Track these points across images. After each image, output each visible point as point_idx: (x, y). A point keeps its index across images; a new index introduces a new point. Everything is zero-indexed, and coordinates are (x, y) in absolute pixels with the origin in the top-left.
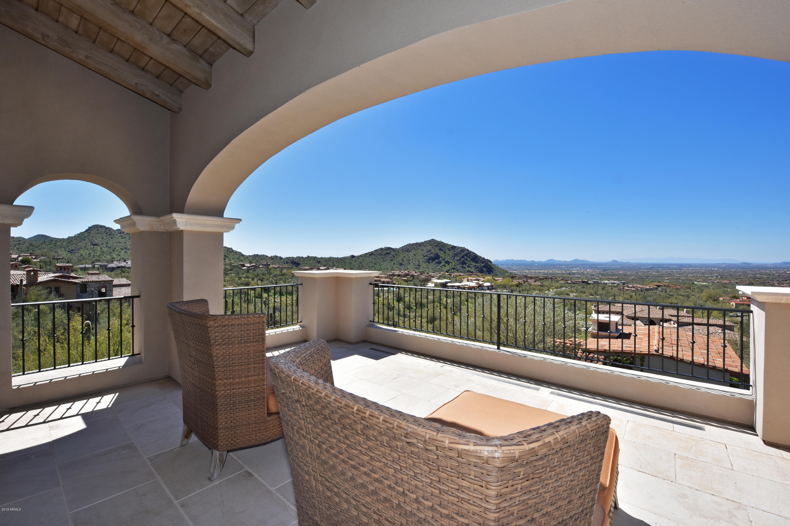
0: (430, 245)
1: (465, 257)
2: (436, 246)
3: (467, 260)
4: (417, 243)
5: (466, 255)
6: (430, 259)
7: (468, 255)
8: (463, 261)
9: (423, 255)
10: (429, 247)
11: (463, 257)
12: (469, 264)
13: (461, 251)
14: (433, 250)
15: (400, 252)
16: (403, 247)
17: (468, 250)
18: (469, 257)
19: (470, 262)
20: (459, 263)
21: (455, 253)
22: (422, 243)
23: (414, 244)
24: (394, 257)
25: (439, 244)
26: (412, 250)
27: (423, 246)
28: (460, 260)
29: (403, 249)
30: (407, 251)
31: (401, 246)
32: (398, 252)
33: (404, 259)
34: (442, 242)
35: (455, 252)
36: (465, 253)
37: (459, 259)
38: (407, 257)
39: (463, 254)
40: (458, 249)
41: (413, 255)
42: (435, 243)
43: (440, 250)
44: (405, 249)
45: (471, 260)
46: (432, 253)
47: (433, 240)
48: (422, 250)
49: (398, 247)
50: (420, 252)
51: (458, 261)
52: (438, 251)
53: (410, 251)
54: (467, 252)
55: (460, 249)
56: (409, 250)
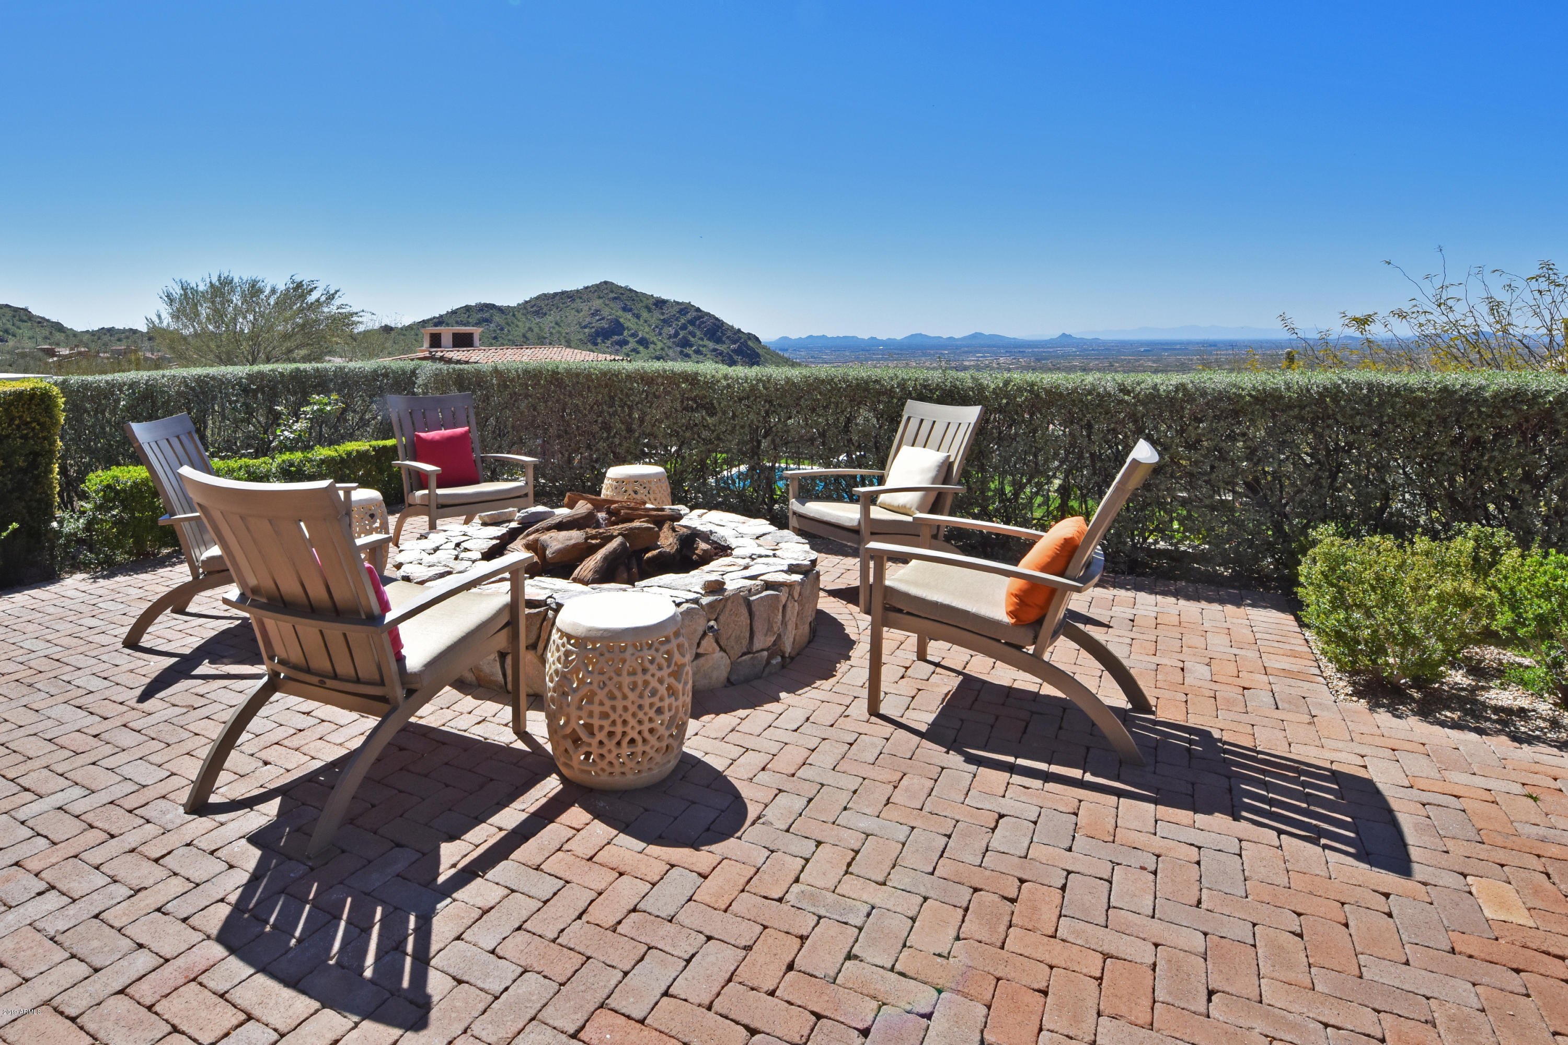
0: (599, 298)
1: (690, 328)
2: (615, 298)
3: (694, 337)
4: (563, 293)
5: (692, 322)
6: (597, 334)
7: (698, 322)
8: (684, 337)
9: (580, 323)
10: (597, 303)
11: (684, 327)
12: (700, 345)
13: (680, 311)
14: (607, 309)
15: (519, 315)
16: (526, 302)
17: (698, 310)
18: (699, 326)
19: (702, 339)
20: (674, 343)
21: (666, 316)
22: (578, 291)
23: (556, 294)
24: (502, 329)
25: (622, 294)
26: (550, 310)
27: (578, 301)
28: (676, 334)
29: (525, 308)
30: (537, 313)
31: (521, 301)
32: (514, 315)
33: (529, 335)
34: (631, 290)
35: (663, 314)
36: (689, 316)
37: (672, 332)
38: (536, 330)
39: (683, 321)
40: (672, 306)
41: (553, 325)
42: (612, 292)
43: (625, 309)
44: (532, 307)
45: (705, 335)
46: (603, 319)
47: (606, 283)
48: (578, 311)
49: (513, 303)
50: (571, 317)
51: (670, 337)
52: (620, 313)
53: (545, 314)
54: (695, 314)
55: (677, 308)
56: (544, 311)
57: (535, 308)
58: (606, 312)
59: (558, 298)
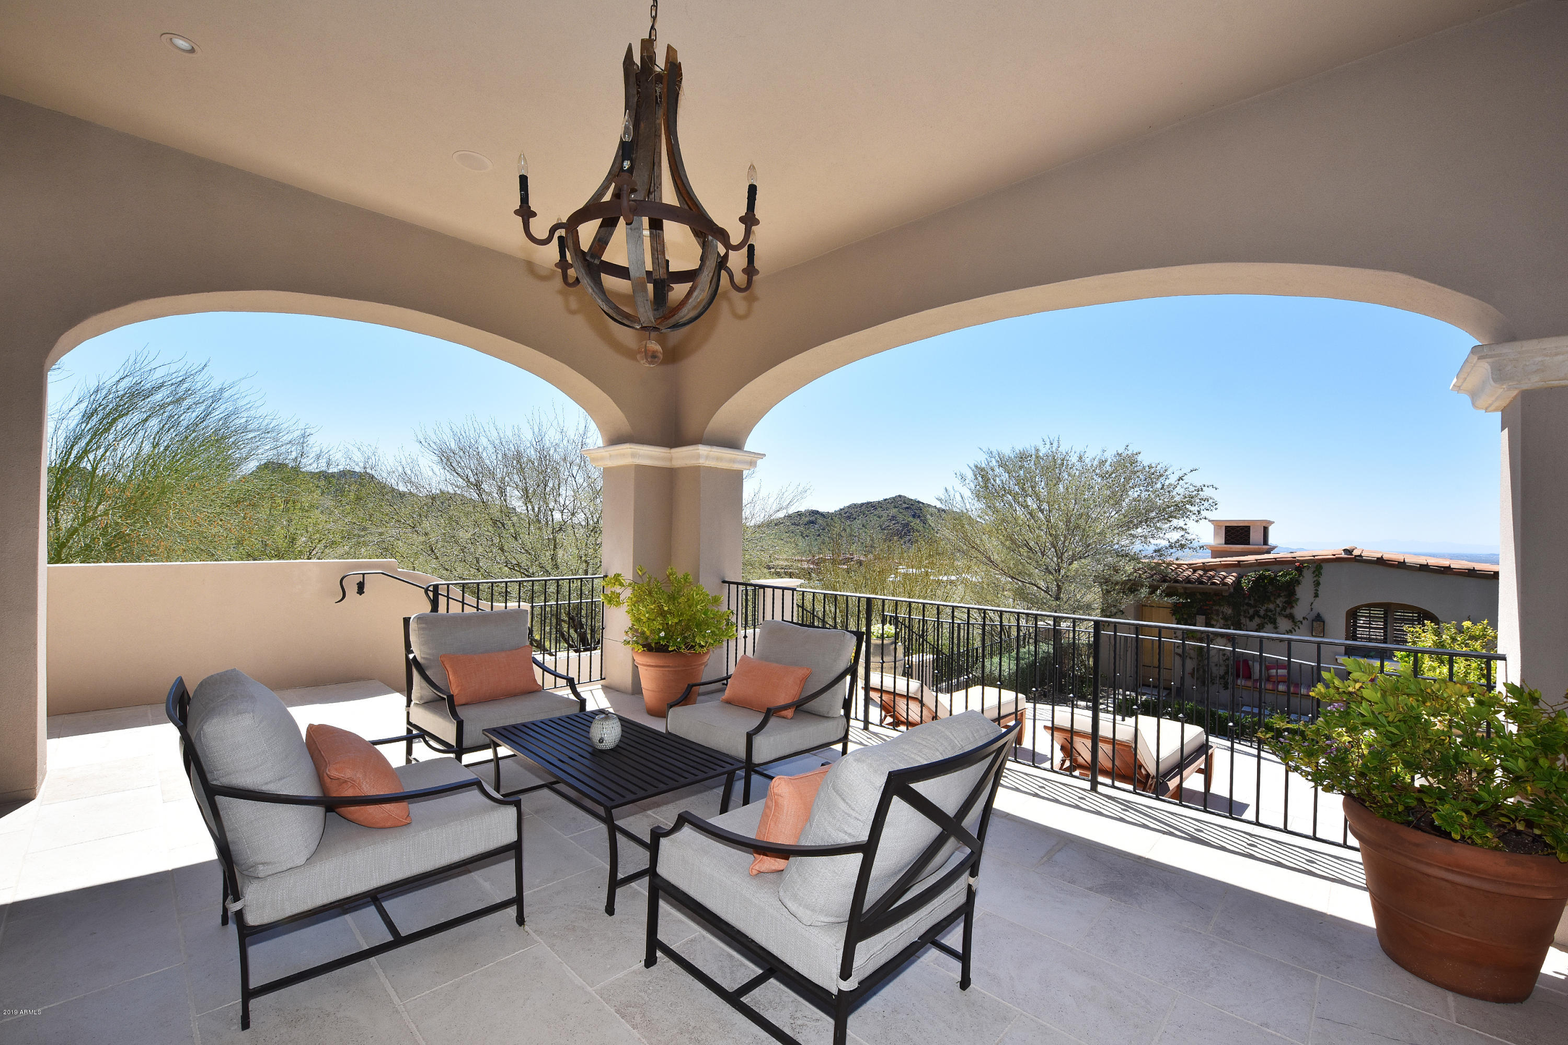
0: (895, 507)
2: (907, 508)
4: (868, 503)
6: (893, 535)
9: (881, 526)
10: (893, 511)
14: (900, 515)
15: (836, 519)
16: (841, 510)
22: (879, 502)
23: (862, 504)
24: (824, 529)
25: (912, 505)
26: (858, 516)
27: (879, 509)
29: (840, 514)
30: (849, 517)
31: (837, 509)
32: (832, 519)
33: (843, 534)
34: (919, 502)
38: (848, 530)
41: (861, 527)
42: (905, 503)
43: (914, 516)
46: (898, 523)
47: (900, 496)
48: (879, 517)
49: (832, 510)
50: (874, 520)
52: (911, 519)
53: (855, 519)
56: (854, 516)
57: (847, 514)
58: (900, 518)
59: (864, 507)
